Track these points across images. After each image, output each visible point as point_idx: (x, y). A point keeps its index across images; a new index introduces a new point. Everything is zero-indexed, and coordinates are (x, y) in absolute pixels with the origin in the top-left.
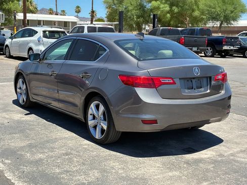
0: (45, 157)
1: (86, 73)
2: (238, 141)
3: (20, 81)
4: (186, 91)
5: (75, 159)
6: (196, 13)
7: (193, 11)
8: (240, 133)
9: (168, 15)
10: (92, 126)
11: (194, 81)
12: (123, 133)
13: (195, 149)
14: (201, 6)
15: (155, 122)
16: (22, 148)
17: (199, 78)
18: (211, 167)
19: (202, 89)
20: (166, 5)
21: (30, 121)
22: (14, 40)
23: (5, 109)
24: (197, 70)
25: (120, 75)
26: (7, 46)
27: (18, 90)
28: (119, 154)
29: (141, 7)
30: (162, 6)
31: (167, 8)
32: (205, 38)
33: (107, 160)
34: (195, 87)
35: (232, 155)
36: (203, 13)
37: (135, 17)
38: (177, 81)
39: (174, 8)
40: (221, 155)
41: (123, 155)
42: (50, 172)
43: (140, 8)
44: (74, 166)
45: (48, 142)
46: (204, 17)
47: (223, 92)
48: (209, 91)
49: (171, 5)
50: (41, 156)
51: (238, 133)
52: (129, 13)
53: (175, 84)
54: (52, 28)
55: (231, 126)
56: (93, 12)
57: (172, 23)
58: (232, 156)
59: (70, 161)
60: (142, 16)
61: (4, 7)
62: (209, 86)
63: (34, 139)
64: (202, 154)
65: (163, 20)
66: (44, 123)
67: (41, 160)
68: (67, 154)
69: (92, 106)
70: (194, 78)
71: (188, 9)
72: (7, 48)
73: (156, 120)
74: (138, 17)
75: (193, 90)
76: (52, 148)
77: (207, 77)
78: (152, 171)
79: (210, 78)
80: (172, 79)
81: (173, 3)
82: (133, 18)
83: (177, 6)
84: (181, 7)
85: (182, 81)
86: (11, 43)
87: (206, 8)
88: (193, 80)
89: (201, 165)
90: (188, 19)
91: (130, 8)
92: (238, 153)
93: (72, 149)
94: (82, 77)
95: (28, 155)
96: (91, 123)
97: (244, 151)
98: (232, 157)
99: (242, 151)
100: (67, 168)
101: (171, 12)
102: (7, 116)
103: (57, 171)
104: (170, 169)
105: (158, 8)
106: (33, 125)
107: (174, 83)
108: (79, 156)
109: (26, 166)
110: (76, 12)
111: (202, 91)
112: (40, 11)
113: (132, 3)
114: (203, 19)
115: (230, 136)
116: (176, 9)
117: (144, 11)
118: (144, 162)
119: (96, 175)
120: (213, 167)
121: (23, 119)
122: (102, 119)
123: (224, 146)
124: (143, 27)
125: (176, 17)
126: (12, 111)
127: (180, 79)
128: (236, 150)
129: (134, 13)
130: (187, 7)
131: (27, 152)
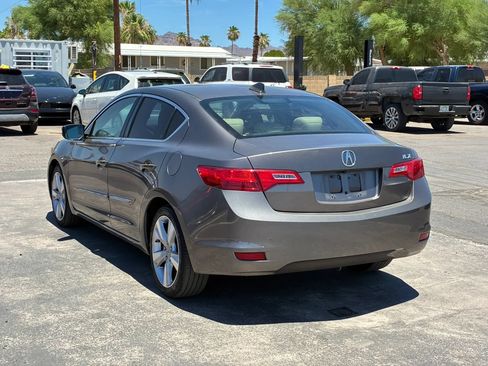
0: (57, 319)
1: (148, 162)
2: (447, 296)
3: (57, 175)
4: (328, 196)
5: (110, 326)
6: (462, 36)
7: (456, 30)
8: (461, 279)
9: (405, 41)
10: (158, 262)
11: (344, 177)
12: (211, 277)
13: (354, 310)
14: (471, 21)
15: (261, 256)
16: (23, 304)
17: (355, 172)
18: (364, 346)
19: (363, 193)
20: (400, 21)
21: (62, 253)
22: (88, 96)
23: (27, 230)
24: (348, 156)
25: (199, 166)
26: (76, 107)
27: (54, 194)
28: (198, 317)
29: (353, 26)
30: (392, 22)
31: (402, 26)
32: (467, 86)
33: (169, 327)
34: (346, 188)
35: (422, 323)
36: (474, 36)
37: (339, 45)
38: (306, 177)
39: (416, 26)
40: (399, 324)
41: (206, 319)
42: (53, 348)
43: (350, 28)
44: (101, 339)
45: (75, 291)
46: (478, 43)
47: (410, 199)
48: (376, 197)
49: (411, 20)
50: (51, 318)
51: (456, 279)
52: (328, 39)
53: (303, 182)
54: (156, 72)
55: (451, 265)
56: (257, 38)
57: (412, 56)
58: (420, 325)
59: (100, 328)
60: (353, 44)
61: (86, 32)
62: (377, 188)
63: (53, 287)
64: (363, 320)
65: (395, 50)
66: (87, 256)
67: (48, 325)
68: (99, 316)
69: (158, 224)
70: (344, 172)
71: (445, 28)
72: (76, 112)
73: (264, 253)
74: (346, 46)
75: (343, 194)
76: (78, 304)
77: (374, 170)
78: (244, 350)
79: (381, 171)
80: (296, 173)
81: (414, 15)
82: (336, 49)
83: (423, 22)
84: (430, 23)
85: (319, 177)
86: (83, 102)
87: (480, 25)
88: (342, 175)
89: (348, 341)
90: (445, 47)
91: (330, 28)
92: (435, 319)
93: (113, 306)
94: (143, 170)
95: (29, 315)
96: (157, 257)
97: (451, 316)
98: (418, 328)
99: (445, 317)
100: (89, 341)
101: (410, 33)
102: (25, 243)
103: (68, 346)
104: (282, 348)
105: (383, 27)
106: (65, 260)
107: (300, 181)
108: (121, 319)
109: (15, 337)
110: (229, 38)
111: (362, 197)
112: (163, 37)
113: (334, 19)
114: (474, 47)
115: (437, 287)
116: (419, 29)
117: (357, 32)
118: (238, 334)
119: (136, 355)
120: (370, 347)
121: (51, 248)
122: (174, 250)
123: (414, 305)
124: (357, 65)
125: (421, 44)
126: (38, 233)
127: (312, 173)
128: (433, 314)
129: (338, 38)
130: (441, 24)
131: (28, 310)
